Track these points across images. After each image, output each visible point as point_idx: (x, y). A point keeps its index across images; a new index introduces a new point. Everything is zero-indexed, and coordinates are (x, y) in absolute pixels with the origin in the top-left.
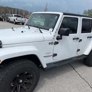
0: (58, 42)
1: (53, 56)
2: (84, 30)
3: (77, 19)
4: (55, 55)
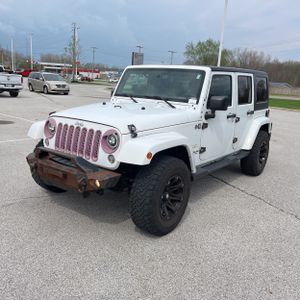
0: (207, 124)
1: (201, 152)
4: (203, 150)
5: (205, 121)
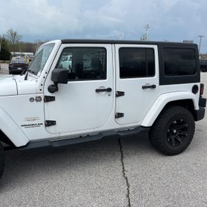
0: (54, 97)
1: (46, 125)
2: (126, 72)
4: (50, 123)
5: (49, 94)
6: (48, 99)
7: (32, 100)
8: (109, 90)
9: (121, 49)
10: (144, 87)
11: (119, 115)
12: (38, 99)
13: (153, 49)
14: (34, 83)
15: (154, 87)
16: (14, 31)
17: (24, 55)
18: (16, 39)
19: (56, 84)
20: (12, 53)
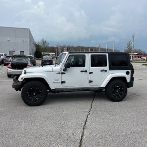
0: (65, 73)
2: (94, 64)
3: (85, 55)
4: (63, 82)
5: (63, 72)
6: (63, 73)
7: (57, 73)
8: (86, 71)
9: (91, 56)
10: (102, 71)
11: (91, 82)
12: (60, 73)
13: (106, 55)
14: (58, 68)
15: (106, 71)
16: (45, 40)
17: (50, 55)
18: (46, 45)
19: (66, 68)
20: (42, 53)
